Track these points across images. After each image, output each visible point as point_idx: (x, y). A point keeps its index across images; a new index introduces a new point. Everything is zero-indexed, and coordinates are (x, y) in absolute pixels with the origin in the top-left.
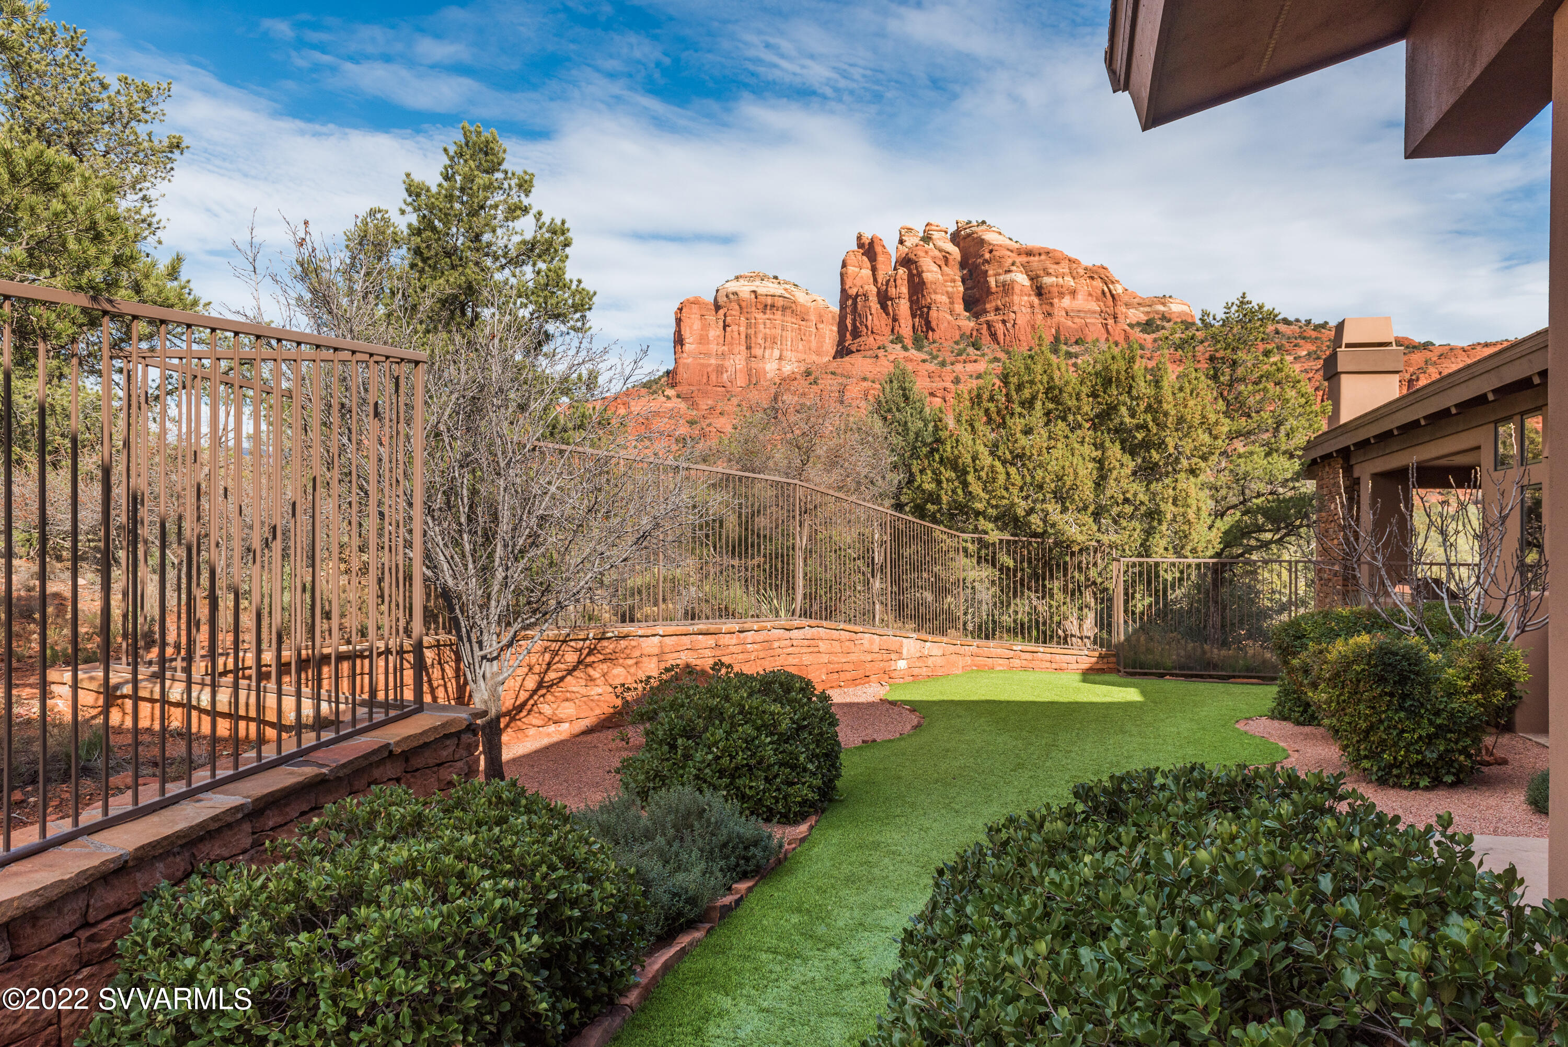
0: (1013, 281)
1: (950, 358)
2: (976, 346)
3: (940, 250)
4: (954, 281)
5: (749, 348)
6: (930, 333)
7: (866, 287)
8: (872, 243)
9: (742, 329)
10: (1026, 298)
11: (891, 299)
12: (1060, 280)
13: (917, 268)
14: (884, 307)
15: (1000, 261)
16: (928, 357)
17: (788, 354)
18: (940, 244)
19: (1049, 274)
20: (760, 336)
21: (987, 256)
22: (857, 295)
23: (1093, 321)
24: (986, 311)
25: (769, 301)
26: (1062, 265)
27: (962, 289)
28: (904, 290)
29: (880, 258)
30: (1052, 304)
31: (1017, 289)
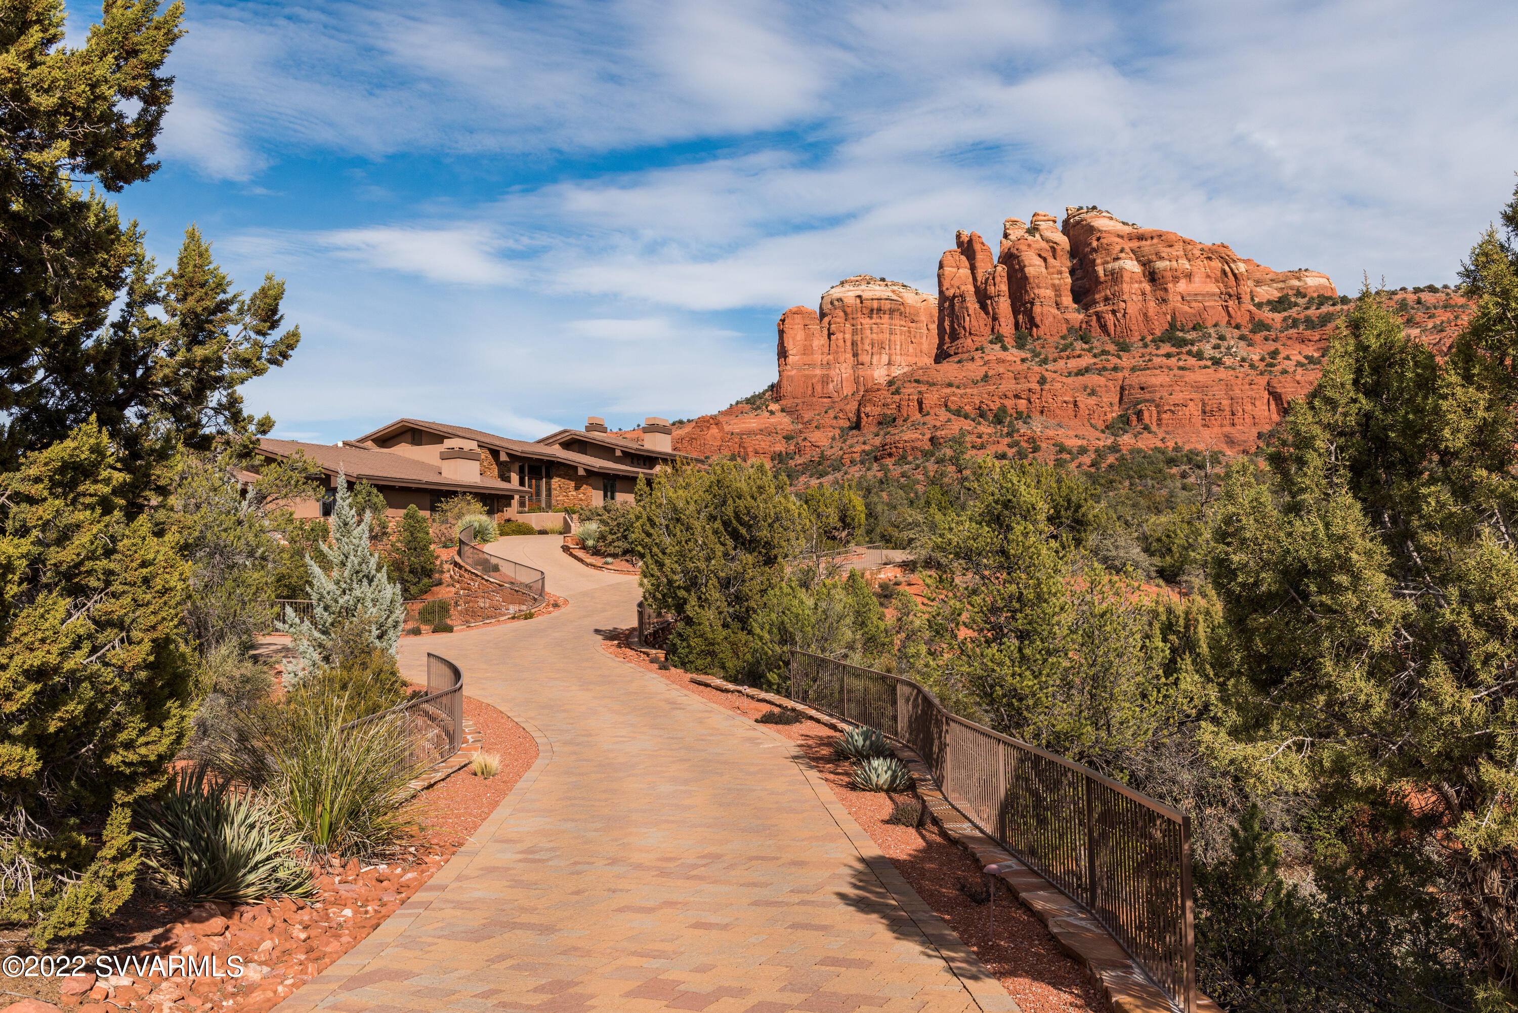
0: (1121, 269)
1: (1052, 353)
2: (1085, 339)
3: (1048, 241)
4: (1060, 273)
5: (855, 355)
6: (1035, 330)
7: (963, 288)
8: (970, 241)
9: (848, 336)
10: (1136, 285)
11: (991, 298)
12: (1174, 263)
13: (1019, 263)
14: (984, 307)
15: (1107, 249)
16: (1029, 355)
17: (897, 359)
18: (1048, 234)
19: (1161, 258)
20: (867, 341)
21: (1095, 244)
22: (954, 297)
23: (1212, 304)
24: (1095, 302)
25: (875, 305)
26: (1176, 247)
27: (1069, 280)
28: (1004, 287)
29: (979, 256)
30: (1166, 290)
31: (1126, 276)
